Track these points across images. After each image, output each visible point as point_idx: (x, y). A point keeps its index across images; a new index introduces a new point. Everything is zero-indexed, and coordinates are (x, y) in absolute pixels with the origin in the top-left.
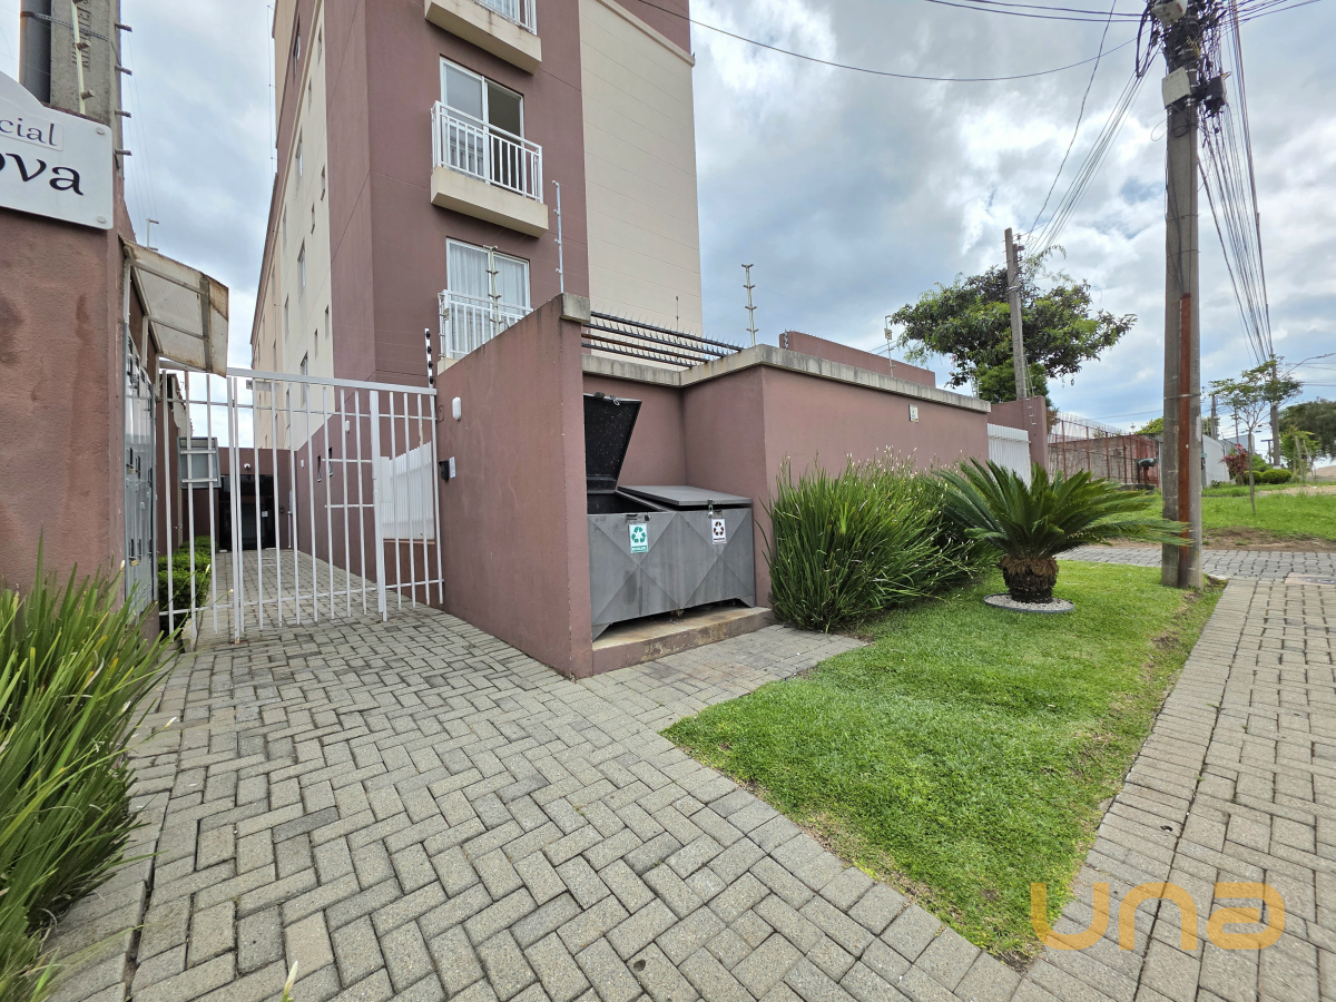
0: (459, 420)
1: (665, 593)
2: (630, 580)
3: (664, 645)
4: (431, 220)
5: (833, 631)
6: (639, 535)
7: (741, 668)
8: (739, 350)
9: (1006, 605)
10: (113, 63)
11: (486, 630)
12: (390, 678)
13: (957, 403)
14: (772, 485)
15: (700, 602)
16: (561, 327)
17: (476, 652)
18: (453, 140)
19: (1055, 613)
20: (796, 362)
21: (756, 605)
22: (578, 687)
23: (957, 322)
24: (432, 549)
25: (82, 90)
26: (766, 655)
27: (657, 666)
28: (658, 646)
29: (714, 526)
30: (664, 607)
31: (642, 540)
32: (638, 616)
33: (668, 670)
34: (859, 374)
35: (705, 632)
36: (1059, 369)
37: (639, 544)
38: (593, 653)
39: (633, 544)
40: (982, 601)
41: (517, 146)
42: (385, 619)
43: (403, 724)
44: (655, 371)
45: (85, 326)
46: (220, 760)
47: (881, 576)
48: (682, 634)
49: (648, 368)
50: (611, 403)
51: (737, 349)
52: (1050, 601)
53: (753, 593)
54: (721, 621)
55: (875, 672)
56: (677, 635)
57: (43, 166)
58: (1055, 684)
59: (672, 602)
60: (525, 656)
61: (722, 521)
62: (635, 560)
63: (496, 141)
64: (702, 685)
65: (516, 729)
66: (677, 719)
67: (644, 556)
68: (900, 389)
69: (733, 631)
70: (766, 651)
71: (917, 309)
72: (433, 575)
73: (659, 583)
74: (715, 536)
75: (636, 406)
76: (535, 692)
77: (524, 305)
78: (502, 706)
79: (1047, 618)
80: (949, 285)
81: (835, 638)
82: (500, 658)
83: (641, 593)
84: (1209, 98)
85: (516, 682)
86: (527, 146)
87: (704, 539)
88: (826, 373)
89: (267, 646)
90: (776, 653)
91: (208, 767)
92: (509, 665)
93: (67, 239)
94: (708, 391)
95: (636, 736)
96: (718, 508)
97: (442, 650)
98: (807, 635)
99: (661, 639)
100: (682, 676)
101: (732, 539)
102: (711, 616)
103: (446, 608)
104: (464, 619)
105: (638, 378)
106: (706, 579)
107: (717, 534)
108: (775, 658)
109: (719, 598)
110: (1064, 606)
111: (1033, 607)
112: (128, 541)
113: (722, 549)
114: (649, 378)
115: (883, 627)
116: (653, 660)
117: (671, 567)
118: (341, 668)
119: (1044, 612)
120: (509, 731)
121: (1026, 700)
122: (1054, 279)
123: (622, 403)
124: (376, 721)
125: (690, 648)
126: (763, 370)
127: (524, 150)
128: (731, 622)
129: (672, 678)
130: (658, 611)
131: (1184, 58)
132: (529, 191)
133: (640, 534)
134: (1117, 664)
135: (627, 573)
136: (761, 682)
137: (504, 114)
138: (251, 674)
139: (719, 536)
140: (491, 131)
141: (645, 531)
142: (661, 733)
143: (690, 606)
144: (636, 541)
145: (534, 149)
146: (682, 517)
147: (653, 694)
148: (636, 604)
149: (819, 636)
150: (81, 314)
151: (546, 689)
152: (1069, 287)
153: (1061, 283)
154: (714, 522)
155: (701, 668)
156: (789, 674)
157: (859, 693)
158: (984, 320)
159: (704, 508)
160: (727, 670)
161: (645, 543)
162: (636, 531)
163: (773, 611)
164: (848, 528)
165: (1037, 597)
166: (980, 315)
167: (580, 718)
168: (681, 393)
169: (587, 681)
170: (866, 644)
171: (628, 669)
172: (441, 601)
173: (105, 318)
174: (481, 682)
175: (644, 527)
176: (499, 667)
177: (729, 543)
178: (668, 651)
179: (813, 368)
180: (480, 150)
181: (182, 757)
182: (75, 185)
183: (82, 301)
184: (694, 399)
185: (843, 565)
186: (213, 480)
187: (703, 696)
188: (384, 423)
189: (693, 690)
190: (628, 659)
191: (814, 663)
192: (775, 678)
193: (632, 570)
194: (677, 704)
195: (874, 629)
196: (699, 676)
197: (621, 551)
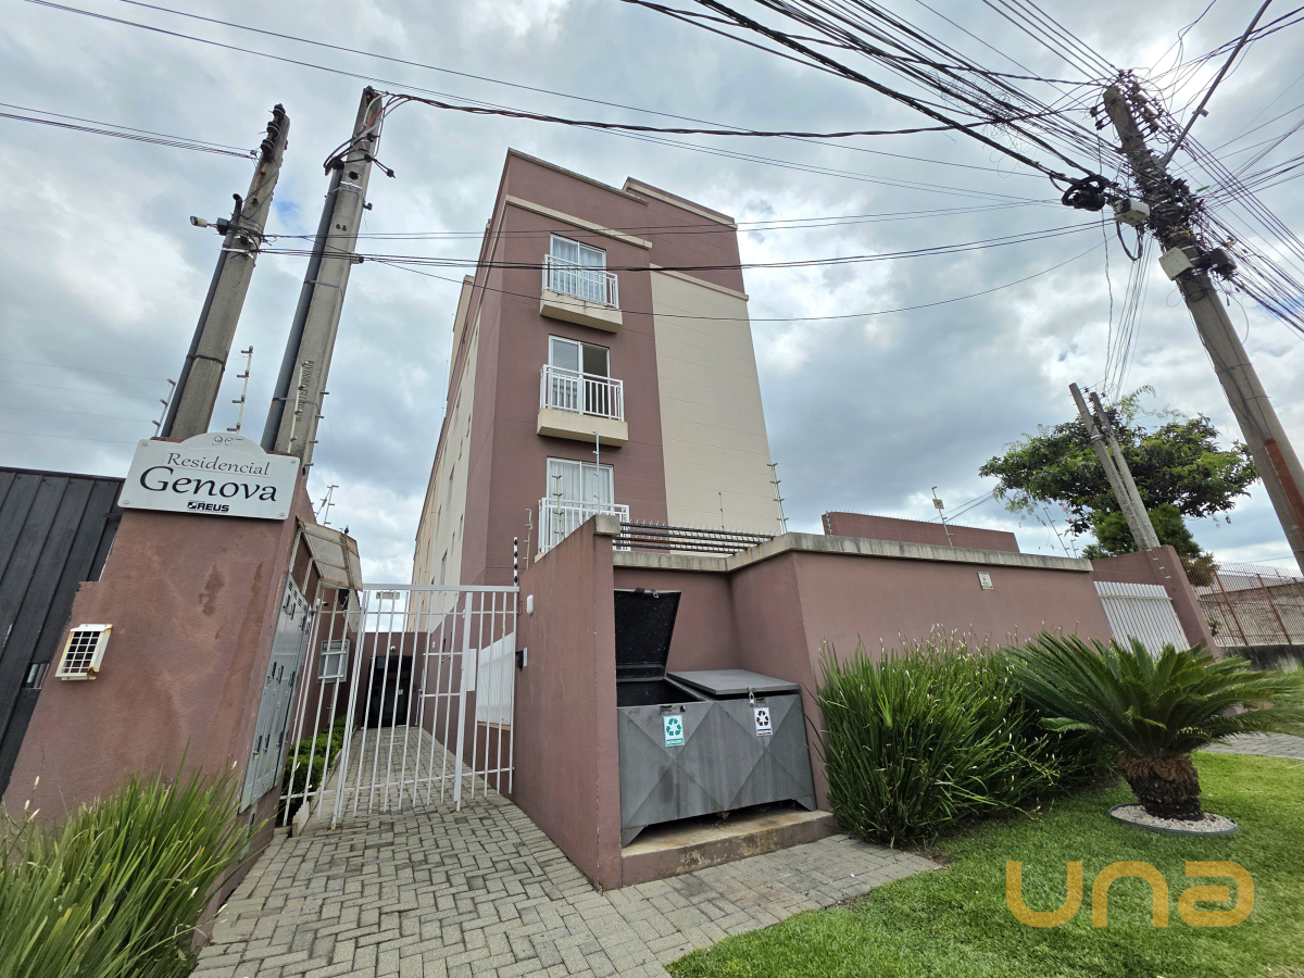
0: (531, 615)
1: (704, 792)
2: (666, 776)
3: (703, 855)
4: (537, 447)
5: (901, 846)
6: (674, 728)
7: (780, 890)
8: (772, 538)
9: (1139, 821)
10: (315, 413)
11: (540, 827)
12: (439, 877)
13: (1042, 566)
14: (817, 670)
15: (746, 803)
16: (594, 541)
17: (524, 851)
18: (555, 386)
19: (1205, 835)
20: (829, 544)
21: (816, 808)
22: (604, 900)
23: (1054, 469)
24: (506, 733)
25: (292, 437)
26: (815, 875)
27: (691, 880)
28: (696, 855)
29: (757, 716)
30: (705, 808)
31: (678, 733)
32: (676, 818)
33: (702, 886)
34: (906, 548)
35: (750, 840)
36: (1205, 507)
37: (675, 737)
38: (622, 859)
39: (668, 737)
40: (1106, 814)
41: (603, 384)
42: (458, 809)
43: (431, 930)
44: (701, 560)
45: (258, 584)
46: (274, 953)
47: (944, 778)
48: (723, 841)
49: (693, 558)
50: (650, 596)
51: (768, 537)
52: (1199, 817)
53: (811, 792)
54: (770, 827)
55: (938, 906)
56: (717, 842)
57: (258, 487)
58: (1177, 945)
59: (714, 802)
60: (565, 859)
61: (766, 710)
62: (671, 755)
63: (587, 383)
64: (729, 908)
65: (526, 945)
66: (689, 949)
67: (680, 749)
68: (961, 557)
69: (787, 839)
70: (816, 869)
71: (1006, 460)
72: (505, 764)
73: (698, 780)
74: (758, 727)
75: (676, 596)
76: (559, 903)
77: (609, 502)
78: (523, 917)
79: (1193, 843)
80: (1036, 435)
81: (904, 856)
82: (542, 859)
83: (678, 791)
84: (1215, 266)
85: (546, 890)
86: (612, 383)
87: (746, 730)
88: (865, 550)
89: (355, 833)
90: (828, 872)
91: (263, 960)
92: (547, 869)
93: (262, 528)
94: (751, 576)
95: (640, 969)
96: (760, 696)
97: (493, 847)
98: (872, 850)
99: (699, 847)
100: (714, 895)
101: (779, 731)
102: (761, 821)
103: (514, 799)
104: (525, 812)
105: (685, 567)
106: (752, 775)
107: (761, 724)
108: (824, 879)
109: (769, 799)
110: (1222, 825)
111: (1175, 825)
112: (256, 738)
113: (768, 741)
114: (696, 567)
115: (968, 843)
116: (690, 872)
117: (710, 762)
118: (403, 861)
119: (1189, 834)
120: (521, 948)
121: (1125, 965)
122: (1160, 416)
123: (661, 596)
124: (410, 924)
125: (734, 860)
126: (795, 556)
127: (609, 385)
128: (782, 829)
129: (703, 897)
130: (699, 812)
131: (1176, 239)
132: (613, 414)
133: (675, 726)
134: (1288, 921)
135: (662, 768)
136: (796, 910)
137: (595, 364)
138: (332, 863)
139: (764, 727)
140: (585, 377)
141: (680, 722)
142: (667, 967)
143: (736, 807)
144: (671, 734)
145: (617, 383)
146: (720, 707)
147: (673, 917)
148: (673, 804)
149: (883, 853)
150: (258, 576)
151: (571, 900)
152: (1183, 422)
153: (1170, 420)
154: (757, 711)
155: (737, 885)
156: (831, 901)
157: (907, 935)
158: (1085, 466)
159: (745, 696)
160: (765, 891)
161: (681, 735)
162: (670, 723)
163: (835, 816)
164: (894, 720)
165: (1179, 811)
166: (1080, 461)
167: (592, 939)
168: (728, 577)
169: (614, 894)
170: (941, 867)
171: (660, 882)
172: (510, 792)
173: (271, 576)
174: (515, 887)
175: (679, 718)
176: (537, 871)
177: (776, 734)
178: (708, 861)
179: (849, 548)
180: (575, 390)
181: (249, 947)
182: (272, 497)
183: (260, 566)
184: (740, 581)
185: (899, 764)
186: (340, 675)
187: (725, 923)
188: (475, 618)
189: (718, 913)
190: (660, 869)
191: (866, 888)
192: (812, 905)
193: (668, 764)
194: (695, 930)
195: (951, 847)
196: (730, 897)
197: (656, 745)
